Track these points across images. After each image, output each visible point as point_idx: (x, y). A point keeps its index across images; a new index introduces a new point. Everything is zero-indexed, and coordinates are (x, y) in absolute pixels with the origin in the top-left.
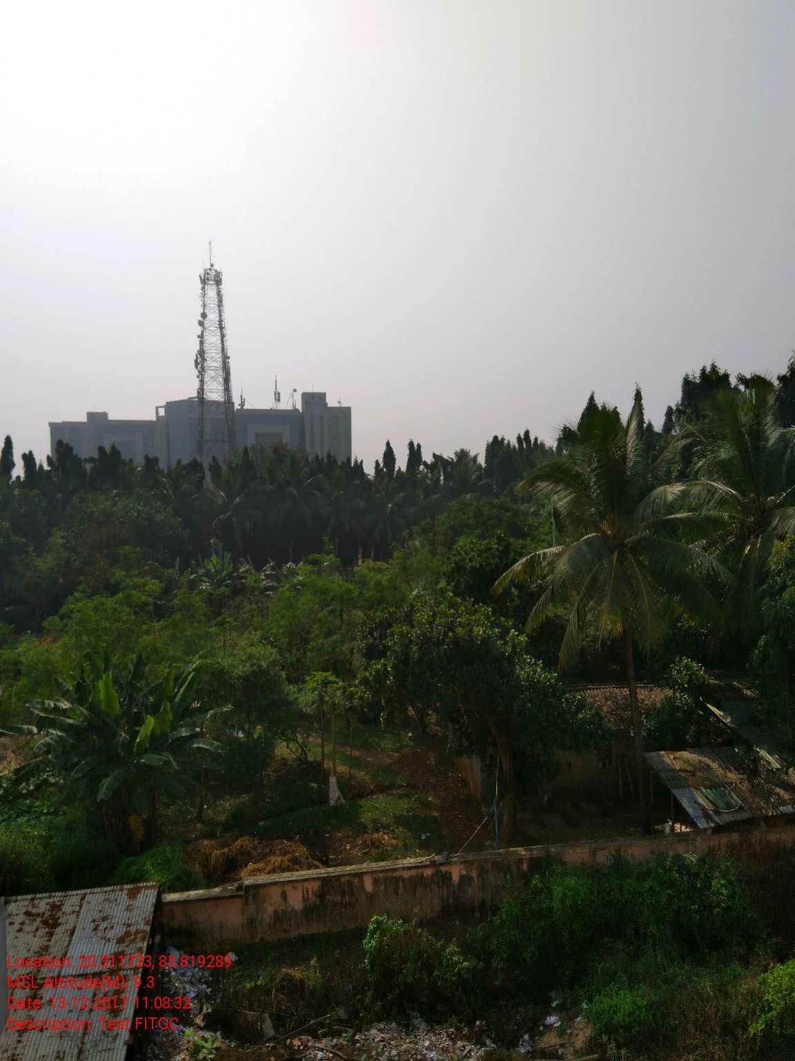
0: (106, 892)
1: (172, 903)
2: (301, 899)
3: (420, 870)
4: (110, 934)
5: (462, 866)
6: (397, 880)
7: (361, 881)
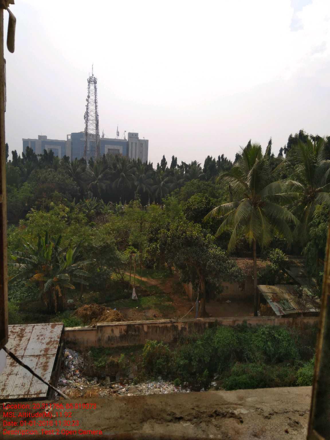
0: (42, 325)
1: (68, 331)
2: (119, 332)
3: (166, 324)
4: (43, 341)
5: (182, 324)
6: (157, 327)
7: (143, 327)
